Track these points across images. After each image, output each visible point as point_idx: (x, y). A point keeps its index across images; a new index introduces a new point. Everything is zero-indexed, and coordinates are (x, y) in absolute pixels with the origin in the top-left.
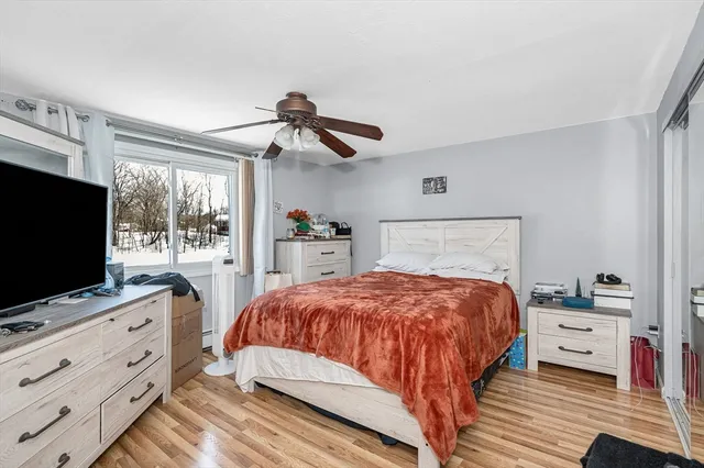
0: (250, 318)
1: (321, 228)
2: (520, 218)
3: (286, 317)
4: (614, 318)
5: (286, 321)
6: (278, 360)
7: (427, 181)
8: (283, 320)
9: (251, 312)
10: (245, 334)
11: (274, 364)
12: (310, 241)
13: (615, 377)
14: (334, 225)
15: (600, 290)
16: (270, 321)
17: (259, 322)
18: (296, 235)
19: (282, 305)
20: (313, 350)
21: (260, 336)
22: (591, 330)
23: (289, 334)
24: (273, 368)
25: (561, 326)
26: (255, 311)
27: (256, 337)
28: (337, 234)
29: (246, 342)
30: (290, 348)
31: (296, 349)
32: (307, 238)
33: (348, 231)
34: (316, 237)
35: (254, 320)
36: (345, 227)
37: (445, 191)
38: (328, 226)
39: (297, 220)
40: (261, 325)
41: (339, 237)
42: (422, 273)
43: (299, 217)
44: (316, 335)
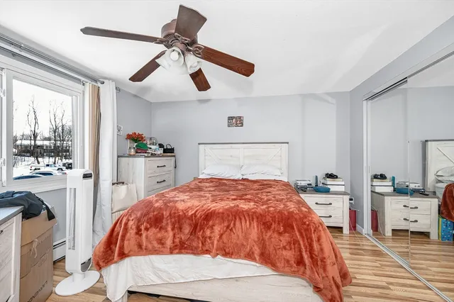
0: (126, 229)
1: (153, 147)
2: (288, 143)
3: (173, 225)
4: (342, 196)
5: (173, 229)
6: (162, 266)
7: (230, 118)
8: (169, 229)
9: (126, 224)
10: (122, 248)
11: (156, 271)
12: (148, 157)
13: (341, 228)
14: (161, 146)
15: (329, 181)
16: (153, 231)
17: (139, 232)
18: (137, 152)
19: (166, 214)
20: (208, 252)
21: (140, 246)
22: (331, 204)
23: (177, 240)
24: (155, 274)
25: (316, 203)
26: (131, 223)
27: (136, 248)
28: (164, 152)
29: (123, 255)
30: (180, 253)
31: (187, 253)
32: (146, 155)
33: (172, 150)
34: (152, 154)
35: (132, 232)
36: (169, 147)
37: (242, 126)
38: (157, 147)
39: (136, 141)
40: (141, 235)
41: (166, 154)
42: (236, 178)
43: (136, 138)
44: (210, 238)
